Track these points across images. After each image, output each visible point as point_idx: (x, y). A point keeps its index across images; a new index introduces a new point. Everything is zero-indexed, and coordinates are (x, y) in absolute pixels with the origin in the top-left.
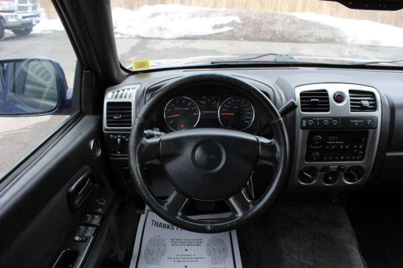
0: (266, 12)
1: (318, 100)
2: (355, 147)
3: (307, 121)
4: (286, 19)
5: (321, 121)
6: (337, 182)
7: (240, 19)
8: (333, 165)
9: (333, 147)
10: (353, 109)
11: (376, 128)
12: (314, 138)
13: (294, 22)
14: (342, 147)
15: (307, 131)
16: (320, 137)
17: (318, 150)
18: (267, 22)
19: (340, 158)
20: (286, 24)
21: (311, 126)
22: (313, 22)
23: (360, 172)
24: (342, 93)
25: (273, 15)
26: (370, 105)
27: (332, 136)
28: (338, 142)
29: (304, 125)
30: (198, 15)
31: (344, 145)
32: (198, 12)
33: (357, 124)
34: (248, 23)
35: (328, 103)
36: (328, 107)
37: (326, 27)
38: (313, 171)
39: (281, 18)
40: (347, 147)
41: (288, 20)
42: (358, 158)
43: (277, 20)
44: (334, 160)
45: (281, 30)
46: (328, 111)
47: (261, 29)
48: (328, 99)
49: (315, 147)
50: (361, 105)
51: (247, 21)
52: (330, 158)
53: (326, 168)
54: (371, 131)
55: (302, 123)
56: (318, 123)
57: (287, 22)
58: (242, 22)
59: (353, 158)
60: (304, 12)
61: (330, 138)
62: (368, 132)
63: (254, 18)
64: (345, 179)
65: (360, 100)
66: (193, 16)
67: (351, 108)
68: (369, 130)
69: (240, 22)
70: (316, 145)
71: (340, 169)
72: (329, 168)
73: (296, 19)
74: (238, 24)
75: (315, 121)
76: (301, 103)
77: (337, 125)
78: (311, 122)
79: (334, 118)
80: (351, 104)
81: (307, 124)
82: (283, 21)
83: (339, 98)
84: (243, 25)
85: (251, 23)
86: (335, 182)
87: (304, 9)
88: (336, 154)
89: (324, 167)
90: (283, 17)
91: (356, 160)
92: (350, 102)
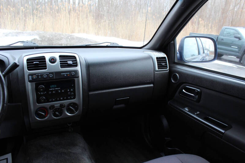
0: (55, 33)
1: (38, 62)
2: (68, 90)
3: (32, 76)
4: (68, 37)
5: (42, 75)
6: (63, 115)
7: (39, 38)
8: (57, 104)
9: (54, 92)
10: (62, 67)
11: (78, 77)
12: (39, 87)
13: (73, 39)
14: (59, 91)
15: (34, 83)
16: (44, 86)
17: (43, 95)
18: (56, 39)
19: (60, 99)
20: (68, 40)
21: (35, 79)
22: (84, 39)
23: (76, 107)
24: (54, 57)
25: (60, 35)
26: (73, 63)
27: (53, 85)
28: (57, 89)
29: (31, 79)
30: (10, 35)
31: (61, 90)
32: (10, 33)
33: (65, 75)
34: (45, 40)
35: (46, 64)
36: (46, 66)
37: (92, 41)
38: (44, 109)
39: (65, 36)
40: (63, 91)
41: (69, 38)
42: (72, 97)
43: (62, 38)
44: (56, 100)
45: (65, 44)
46: (46, 69)
47: (53, 43)
48: (45, 61)
49: (42, 93)
50: (67, 63)
51: (44, 39)
52: (54, 100)
53: (52, 107)
54: (76, 79)
55: (29, 78)
56: (40, 77)
57: (69, 39)
58: (41, 39)
59: (69, 98)
60: (79, 33)
61: (51, 87)
62: (74, 80)
63: (48, 36)
64: (68, 112)
65: (67, 61)
66: (6, 36)
67: (61, 66)
68: (75, 79)
69: (39, 39)
70: (42, 91)
71: (62, 106)
72: (54, 106)
73: (74, 37)
74: (38, 40)
75: (38, 76)
76: (27, 65)
77: (53, 77)
78: (35, 77)
79: (50, 73)
80: (60, 64)
81: (32, 78)
82: (67, 38)
83: (53, 60)
84: (41, 41)
85: (46, 40)
86: (61, 115)
87: (79, 32)
88: (57, 96)
89: (51, 106)
90: (66, 36)
91: (71, 99)
92: (59, 63)
